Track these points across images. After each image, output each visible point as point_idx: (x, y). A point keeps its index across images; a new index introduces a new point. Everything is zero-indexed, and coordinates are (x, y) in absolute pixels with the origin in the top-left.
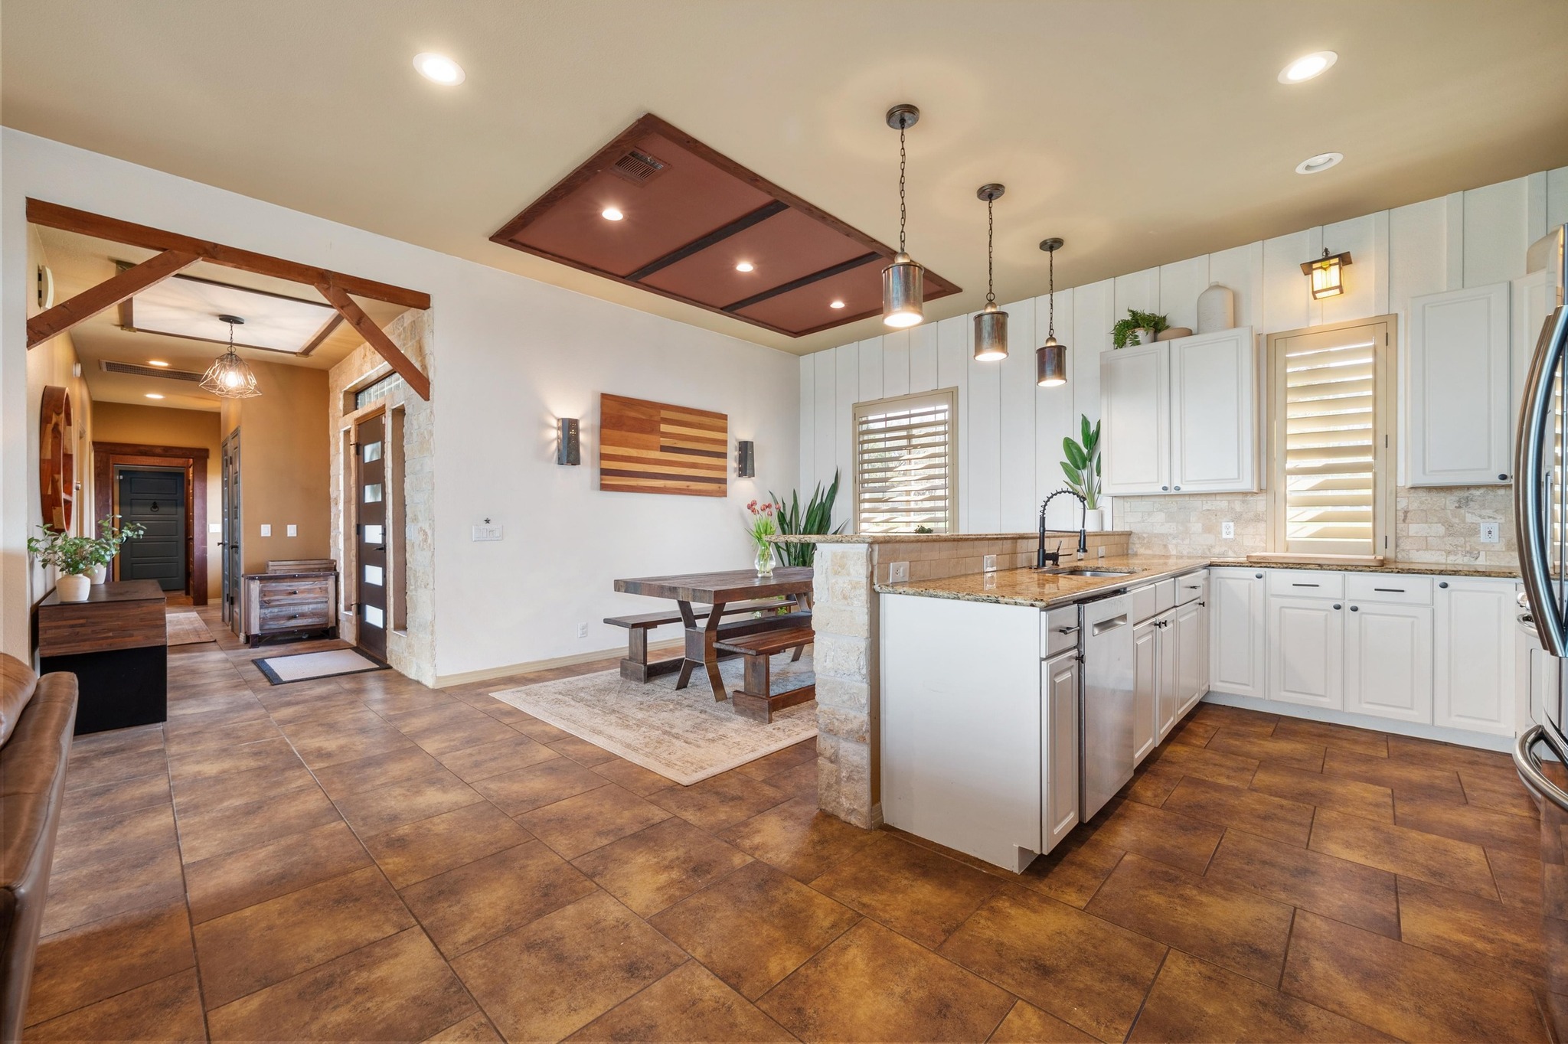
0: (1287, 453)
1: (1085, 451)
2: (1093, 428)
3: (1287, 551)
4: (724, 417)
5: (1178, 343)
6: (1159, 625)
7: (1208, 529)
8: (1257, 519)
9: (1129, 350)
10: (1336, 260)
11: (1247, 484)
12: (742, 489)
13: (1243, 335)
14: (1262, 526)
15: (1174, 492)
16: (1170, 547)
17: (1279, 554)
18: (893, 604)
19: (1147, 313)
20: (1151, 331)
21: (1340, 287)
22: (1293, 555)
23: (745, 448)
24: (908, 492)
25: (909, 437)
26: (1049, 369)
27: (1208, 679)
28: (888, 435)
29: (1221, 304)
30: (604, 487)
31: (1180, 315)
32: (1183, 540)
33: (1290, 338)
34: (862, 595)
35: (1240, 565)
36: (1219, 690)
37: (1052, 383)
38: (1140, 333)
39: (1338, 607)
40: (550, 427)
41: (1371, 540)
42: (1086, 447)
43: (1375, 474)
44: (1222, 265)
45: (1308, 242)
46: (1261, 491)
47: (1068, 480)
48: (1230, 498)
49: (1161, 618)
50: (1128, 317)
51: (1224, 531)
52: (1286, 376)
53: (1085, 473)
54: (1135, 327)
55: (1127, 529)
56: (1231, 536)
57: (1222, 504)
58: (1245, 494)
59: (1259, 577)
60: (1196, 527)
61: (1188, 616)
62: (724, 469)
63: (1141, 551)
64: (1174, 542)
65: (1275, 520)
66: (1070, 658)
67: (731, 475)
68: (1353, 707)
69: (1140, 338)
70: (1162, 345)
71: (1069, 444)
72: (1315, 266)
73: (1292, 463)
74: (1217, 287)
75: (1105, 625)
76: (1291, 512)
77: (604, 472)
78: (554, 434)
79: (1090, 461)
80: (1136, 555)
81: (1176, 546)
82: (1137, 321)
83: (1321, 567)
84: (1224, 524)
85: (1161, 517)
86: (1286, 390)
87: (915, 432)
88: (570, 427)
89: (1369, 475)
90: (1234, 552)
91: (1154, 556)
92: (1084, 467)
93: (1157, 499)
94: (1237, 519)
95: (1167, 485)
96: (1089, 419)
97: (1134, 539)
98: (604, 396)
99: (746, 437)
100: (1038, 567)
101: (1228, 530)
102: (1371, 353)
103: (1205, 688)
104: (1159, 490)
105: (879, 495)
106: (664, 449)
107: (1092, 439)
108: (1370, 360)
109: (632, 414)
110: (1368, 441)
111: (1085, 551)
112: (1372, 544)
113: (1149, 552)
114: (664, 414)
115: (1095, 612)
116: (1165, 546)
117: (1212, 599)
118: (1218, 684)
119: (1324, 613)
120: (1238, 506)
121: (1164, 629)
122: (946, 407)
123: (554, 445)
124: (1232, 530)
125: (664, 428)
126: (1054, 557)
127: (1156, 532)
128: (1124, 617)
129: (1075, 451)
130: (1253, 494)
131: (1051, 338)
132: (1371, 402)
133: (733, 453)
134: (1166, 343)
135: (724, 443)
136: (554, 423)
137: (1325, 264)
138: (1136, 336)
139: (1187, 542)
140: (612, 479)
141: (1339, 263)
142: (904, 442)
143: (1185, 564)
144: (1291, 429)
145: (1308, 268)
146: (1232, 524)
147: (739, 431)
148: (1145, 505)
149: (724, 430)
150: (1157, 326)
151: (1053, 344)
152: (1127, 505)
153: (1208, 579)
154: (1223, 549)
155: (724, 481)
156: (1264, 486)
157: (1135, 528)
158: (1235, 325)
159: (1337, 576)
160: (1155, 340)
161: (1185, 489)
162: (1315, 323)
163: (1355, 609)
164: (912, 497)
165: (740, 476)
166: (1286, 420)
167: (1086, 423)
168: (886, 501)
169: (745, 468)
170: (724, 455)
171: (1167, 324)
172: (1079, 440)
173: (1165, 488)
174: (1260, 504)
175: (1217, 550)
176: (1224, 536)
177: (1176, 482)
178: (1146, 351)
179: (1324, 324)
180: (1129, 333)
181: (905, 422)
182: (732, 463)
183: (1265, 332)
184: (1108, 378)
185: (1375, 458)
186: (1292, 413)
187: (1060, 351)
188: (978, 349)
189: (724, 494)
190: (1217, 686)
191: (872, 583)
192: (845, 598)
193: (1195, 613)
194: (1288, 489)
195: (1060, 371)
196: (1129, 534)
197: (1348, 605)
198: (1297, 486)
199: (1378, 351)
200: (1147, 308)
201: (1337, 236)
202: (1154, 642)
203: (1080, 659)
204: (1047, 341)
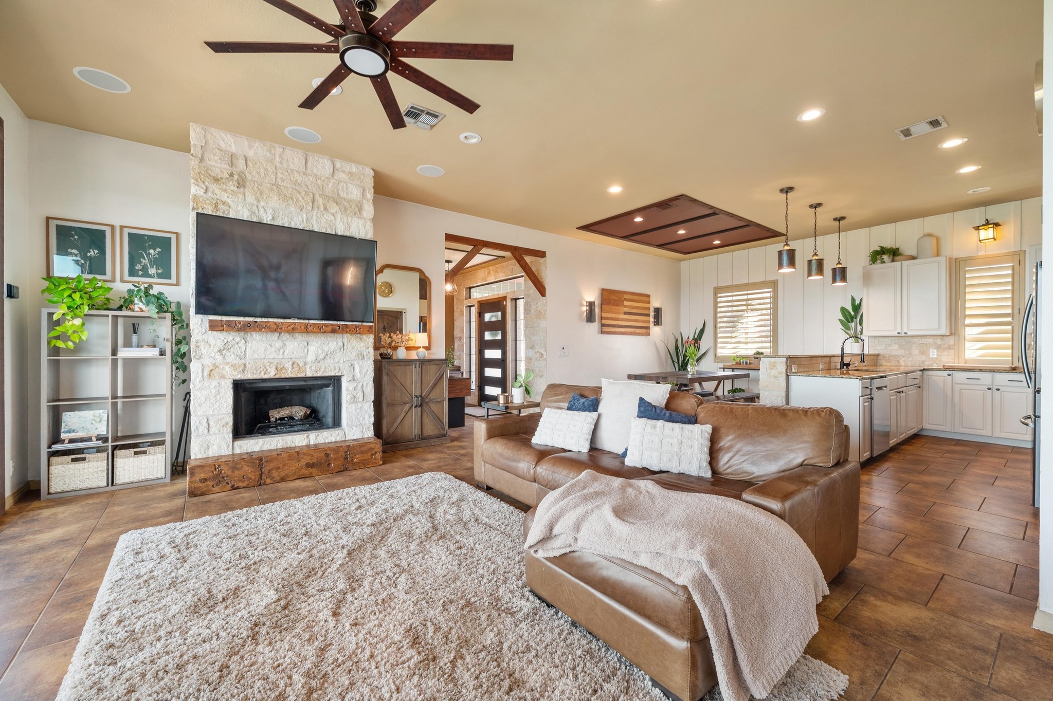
0: (966, 316)
1: (853, 313)
2: (857, 302)
3: (966, 363)
4: (649, 296)
5: (905, 263)
6: (900, 392)
7: (922, 353)
8: (949, 348)
9: (878, 265)
10: (992, 226)
11: (944, 330)
12: (655, 330)
13: (942, 260)
14: (952, 352)
15: (903, 335)
16: (901, 361)
17: (962, 364)
18: (794, 380)
19: (889, 247)
20: (891, 257)
21: (994, 238)
22: (968, 365)
23: (658, 311)
24: (747, 333)
25: (747, 305)
26: (838, 278)
27: (922, 423)
28: (734, 304)
29: (931, 244)
30: (602, 332)
31: (908, 249)
32: (908, 358)
33: (968, 260)
34: (784, 376)
35: (940, 370)
36: (928, 428)
37: (839, 284)
38: (885, 257)
39: (989, 389)
40: (584, 305)
41: (1010, 358)
42: (853, 311)
43: (1013, 327)
44: (931, 224)
45: (978, 215)
46: (951, 334)
47: (843, 328)
48: (935, 337)
49: (901, 390)
50: (879, 249)
51: (931, 354)
52: (965, 279)
53: (853, 325)
54: (882, 254)
55: (877, 353)
56: (935, 356)
57: (930, 341)
58: (943, 336)
59: (949, 375)
60: (916, 351)
61: (912, 392)
62: (649, 322)
63: (885, 363)
64: (903, 359)
65: (958, 348)
66: (868, 398)
67: (651, 325)
68: (997, 434)
69: (885, 260)
70: (897, 264)
71: (843, 310)
72: (980, 228)
73: (968, 321)
74: (930, 235)
75: (879, 388)
76: (968, 345)
77: (603, 325)
78: (585, 309)
79: (856, 318)
80: (881, 365)
81: (904, 361)
82: (883, 252)
83: (981, 370)
84: (931, 350)
85: (895, 347)
86: (965, 286)
87: (750, 302)
88: (591, 305)
89: (1010, 327)
90: (937, 364)
91: (892, 366)
92: (852, 321)
93: (894, 338)
94: (938, 348)
95: (900, 332)
96: (855, 298)
97: (880, 357)
98: (603, 290)
99: (657, 305)
100: (840, 369)
101: (933, 353)
102: (1011, 269)
103: (920, 427)
104: (896, 334)
105: (729, 335)
106: (625, 313)
107: (857, 308)
108: (1010, 272)
109: (613, 297)
110: (1009, 311)
111: (864, 362)
112: (1011, 361)
113: (890, 364)
114: (626, 296)
115: (877, 383)
116: (898, 361)
117: (924, 386)
118: (927, 425)
119: (982, 392)
120: (939, 341)
121: (902, 395)
122: (771, 290)
123: (585, 314)
124: (935, 354)
125: (626, 303)
126: (848, 365)
127: (893, 354)
128: (886, 387)
129: (847, 313)
130: (947, 336)
131: (839, 263)
132: (1011, 292)
133: (652, 314)
134: (899, 263)
135: (649, 309)
136: (585, 303)
137: (986, 227)
138: (883, 259)
139: (911, 359)
140: (605, 329)
141: (993, 227)
142: (744, 308)
143: (910, 369)
144: (967, 305)
145: (977, 228)
146: (935, 350)
147: (655, 303)
148: (887, 341)
149: (649, 302)
150: (894, 253)
151: (840, 266)
152: (876, 341)
153: (922, 376)
154: (930, 363)
155: (648, 328)
156: (953, 332)
157: (881, 352)
158: (938, 255)
159: (989, 375)
160: (893, 261)
161: (909, 333)
162: (981, 253)
163: (998, 390)
164: (749, 336)
165: (655, 325)
166: (965, 301)
167: (853, 300)
168: (734, 338)
169: (658, 322)
170: (648, 315)
171: (900, 251)
172: (850, 308)
173: (899, 333)
174: (951, 341)
175: (927, 363)
176: (931, 356)
177: (905, 330)
178: (888, 267)
179: (987, 254)
180: (878, 257)
181: (745, 297)
182: (652, 319)
183: (954, 257)
184: (867, 279)
185: (1013, 319)
186: (968, 297)
187: (843, 270)
188: (810, 274)
189: (648, 334)
190: (926, 426)
191: (787, 372)
192: (775, 377)
193: (915, 391)
194: (966, 333)
195: (844, 278)
196: (878, 355)
197: (995, 387)
198: (970, 332)
199: (1015, 268)
200: (888, 244)
201: (993, 213)
202: (897, 399)
203: (872, 399)
204: (837, 264)
